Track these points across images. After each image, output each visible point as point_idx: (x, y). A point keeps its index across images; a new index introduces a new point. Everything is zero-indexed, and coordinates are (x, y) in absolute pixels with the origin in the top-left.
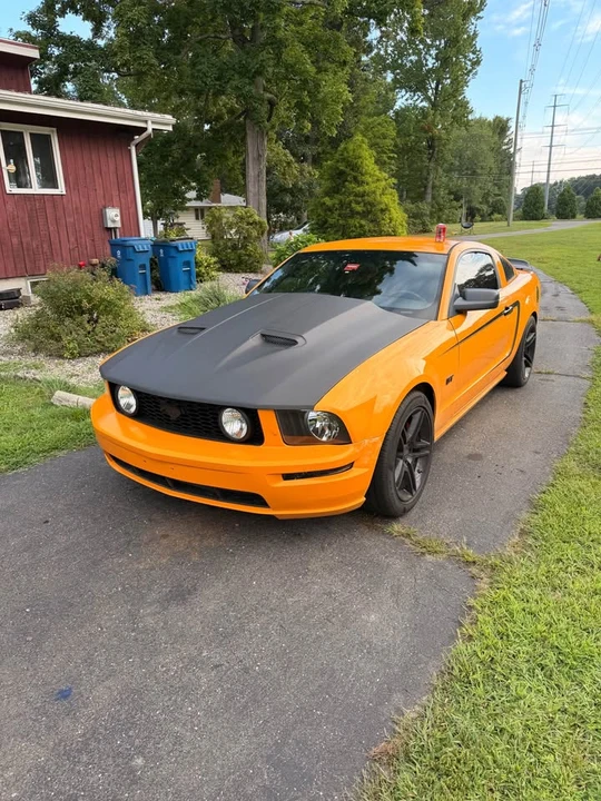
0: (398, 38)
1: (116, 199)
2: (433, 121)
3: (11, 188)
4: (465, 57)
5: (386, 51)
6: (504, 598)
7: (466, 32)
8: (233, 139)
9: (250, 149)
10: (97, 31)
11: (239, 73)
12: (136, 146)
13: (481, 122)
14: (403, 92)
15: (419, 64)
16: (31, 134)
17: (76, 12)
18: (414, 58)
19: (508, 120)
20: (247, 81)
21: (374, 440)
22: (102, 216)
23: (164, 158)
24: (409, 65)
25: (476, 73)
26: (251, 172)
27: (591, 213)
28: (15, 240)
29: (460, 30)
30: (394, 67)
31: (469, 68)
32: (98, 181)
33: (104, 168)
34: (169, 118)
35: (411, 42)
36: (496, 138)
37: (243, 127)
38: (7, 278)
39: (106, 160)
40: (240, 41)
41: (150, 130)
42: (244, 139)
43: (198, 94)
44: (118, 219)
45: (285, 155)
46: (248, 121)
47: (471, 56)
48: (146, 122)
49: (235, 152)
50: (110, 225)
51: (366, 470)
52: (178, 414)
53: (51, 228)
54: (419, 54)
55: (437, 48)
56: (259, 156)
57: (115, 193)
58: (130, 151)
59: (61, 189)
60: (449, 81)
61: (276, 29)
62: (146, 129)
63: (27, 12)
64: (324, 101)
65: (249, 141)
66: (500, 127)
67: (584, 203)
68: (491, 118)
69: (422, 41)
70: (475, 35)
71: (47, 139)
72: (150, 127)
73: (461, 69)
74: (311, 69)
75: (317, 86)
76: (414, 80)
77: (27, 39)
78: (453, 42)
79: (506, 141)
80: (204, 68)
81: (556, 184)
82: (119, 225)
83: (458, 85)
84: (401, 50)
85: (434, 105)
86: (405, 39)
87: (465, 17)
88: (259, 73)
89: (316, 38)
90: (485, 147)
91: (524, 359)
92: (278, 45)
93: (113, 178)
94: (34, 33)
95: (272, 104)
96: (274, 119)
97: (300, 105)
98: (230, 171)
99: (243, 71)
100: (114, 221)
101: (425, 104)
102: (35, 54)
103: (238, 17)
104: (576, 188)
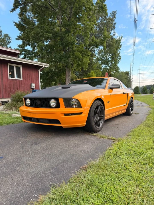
0: (102, 54)
1: (34, 81)
2: (110, 71)
3: (10, 78)
4: (117, 58)
5: (99, 57)
6: (121, 143)
7: (117, 52)
8: (63, 72)
9: (67, 74)
10: (34, 50)
11: (65, 57)
12: (40, 70)
13: (122, 72)
14: (103, 65)
15: (107, 59)
16: (16, 67)
17: (29, 46)
18: (106, 58)
19: (129, 72)
20: (66, 59)
21: (88, 107)
22: (31, 85)
23: (47, 76)
24: (104, 59)
25: (120, 61)
26: (67, 79)
27: (151, 92)
28: (9, 89)
29: (116, 52)
30: (101, 60)
31: (118, 60)
32: (30, 77)
33: (32, 75)
34: (48, 65)
35: (105, 55)
36: (126, 76)
37: (66, 70)
38: (6, 98)
39: (33, 73)
40: (65, 51)
41: (43, 67)
42: (66, 72)
43: (55, 62)
44: (34, 86)
45: (75, 76)
46: (67, 68)
47: (119, 57)
48: (43, 65)
49: (64, 75)
50: (32, 87)
51: (86, 115)
52: (40, 103)
53: (18, 87)
54: (107, 57)
55: (111, 56)
56: (69, 75)
57: (34, 80)
58: (38, 71)
59: (21, 79)
60: (114, 62)
61: (73, 48)
62: (42, 67)
63: (18, 45)
64: (84, 63)
65: (67, 72)
66: (127, 73)
67: (149, 91)
68: (125, 72)
69: (107, 54)
70: (119, 53)
71: (19, 68)
72: (43, 66)
73: (116, 60)
74: (81, 56)
75: (82, 60)
76: (106, 62)
77: (18, 50)
78: (114, 54)
79: (129, 77)
80: (57, 56)
81: (142, 87)
82: (35, 87)
83: (116, 63)
84: (102, 56)
85: (110, 68)
86: (103, 54)
87: (117, 49)
88: (69, 57)
89: (82, 50)
90: (124, 78)
91: (131, 109)
92: (73, 51)
93: (34, 77)
94: (19, 49)
95: (72, 65)
96: (73, 68)
97: (79, 64)
98: (62, 79)
99: (66, 57)
100: (33, 86)
101: (108, 67)
102: (19, 52)
103: (65, 46)
104: (147, 87)
